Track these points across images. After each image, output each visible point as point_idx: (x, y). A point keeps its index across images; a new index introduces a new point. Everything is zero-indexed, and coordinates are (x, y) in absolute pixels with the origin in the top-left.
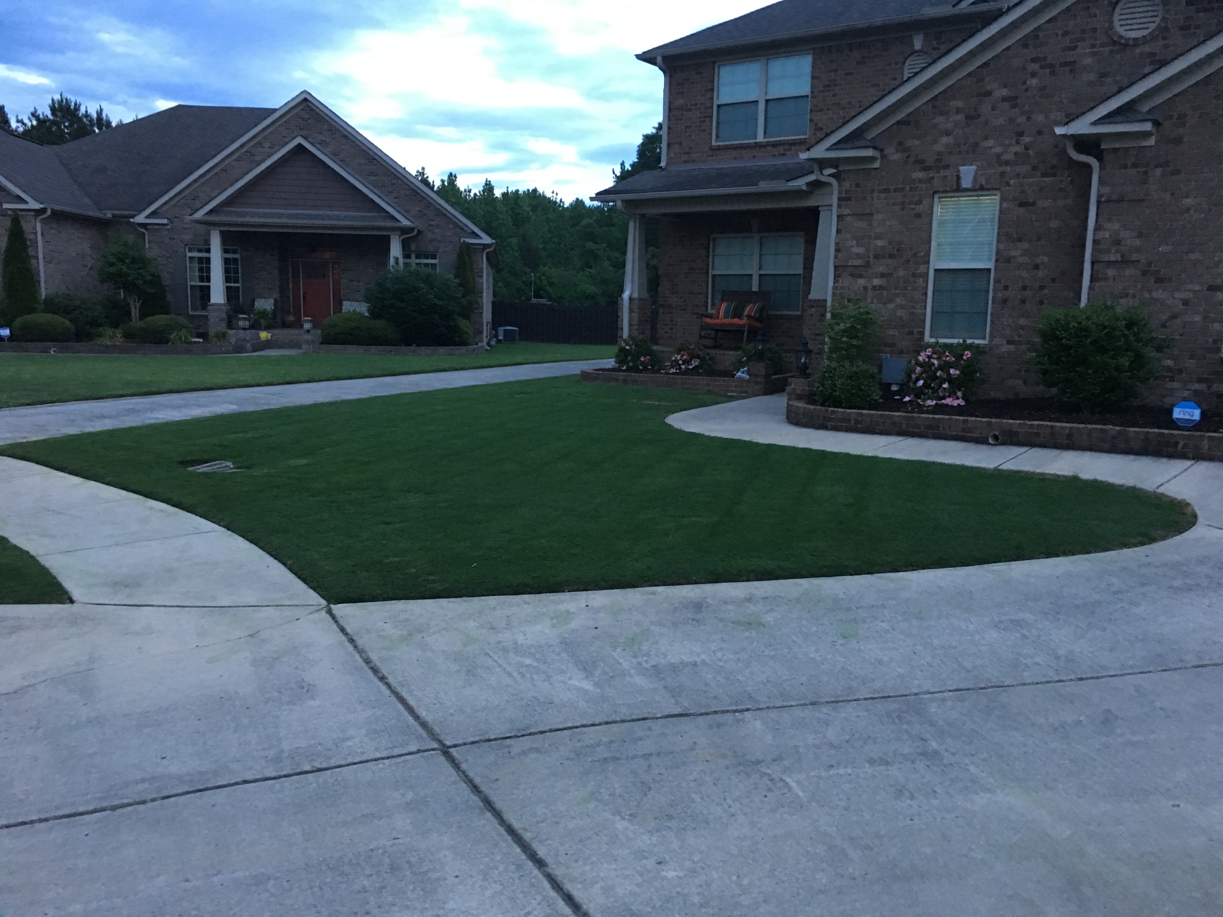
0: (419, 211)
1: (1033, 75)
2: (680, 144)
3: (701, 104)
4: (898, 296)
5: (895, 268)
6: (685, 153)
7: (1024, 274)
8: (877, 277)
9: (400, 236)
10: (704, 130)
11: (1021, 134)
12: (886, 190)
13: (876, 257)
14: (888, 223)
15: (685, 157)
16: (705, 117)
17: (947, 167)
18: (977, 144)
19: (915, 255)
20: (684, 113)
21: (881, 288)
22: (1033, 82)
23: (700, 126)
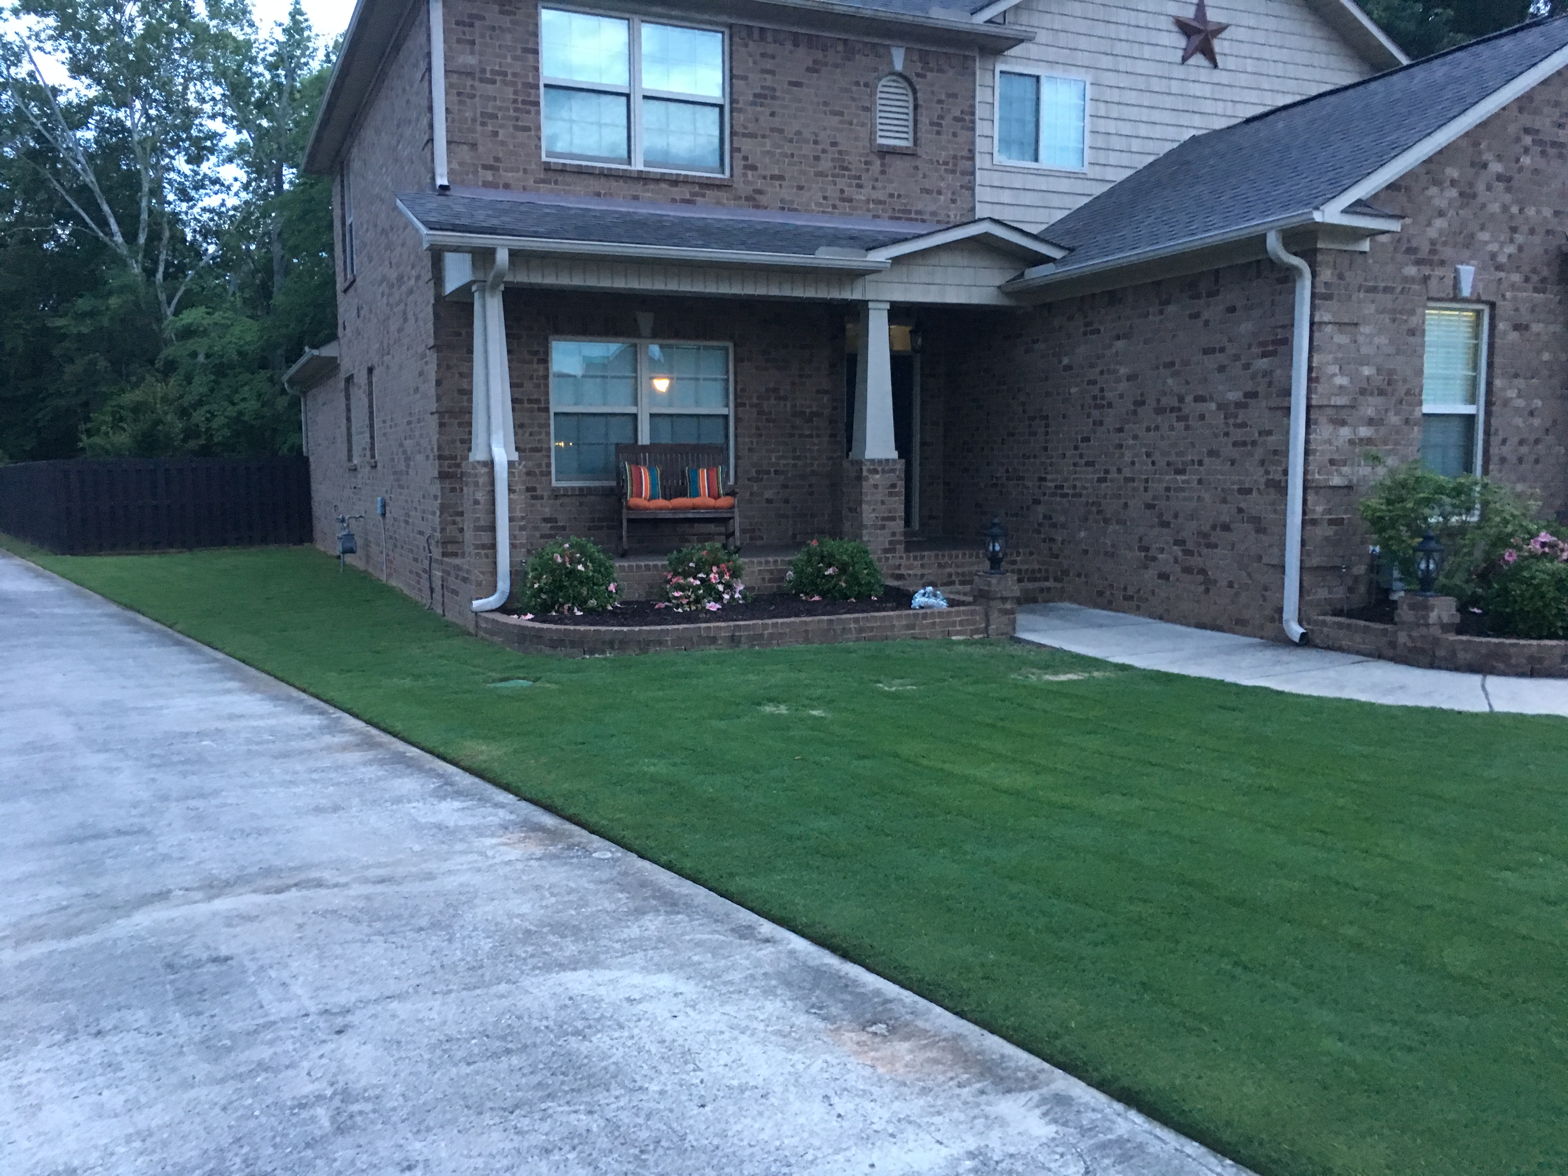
1: (1526, 151)
2: (474, 146)
3: (515, 75)
5: (1386, 411)
6: (485, 167)
7: (1521, 422)
8: (1363, 425)
10: (527, 129)
11: (1514, 230)
12: (1373, 290)
13: (1363, 392)
14: (1376, 340)
15: (489, 176)
16: (524, 102)
17: (1442, 263)
18: (1472, 236)
20: (477, 84)
21: (1369, 441)
22: (1526, 160)
23: (517, 119)
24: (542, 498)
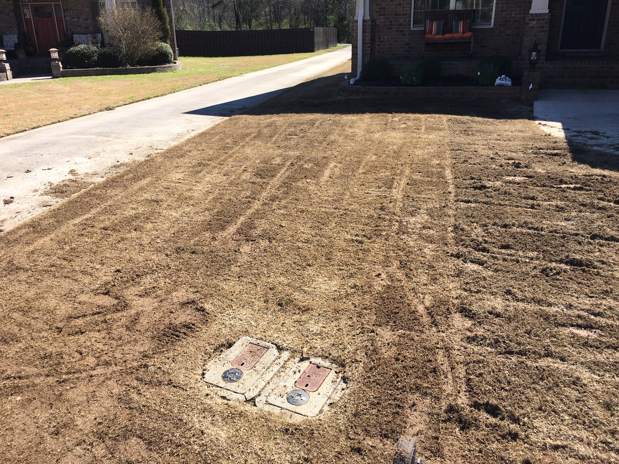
24: (405, 35)
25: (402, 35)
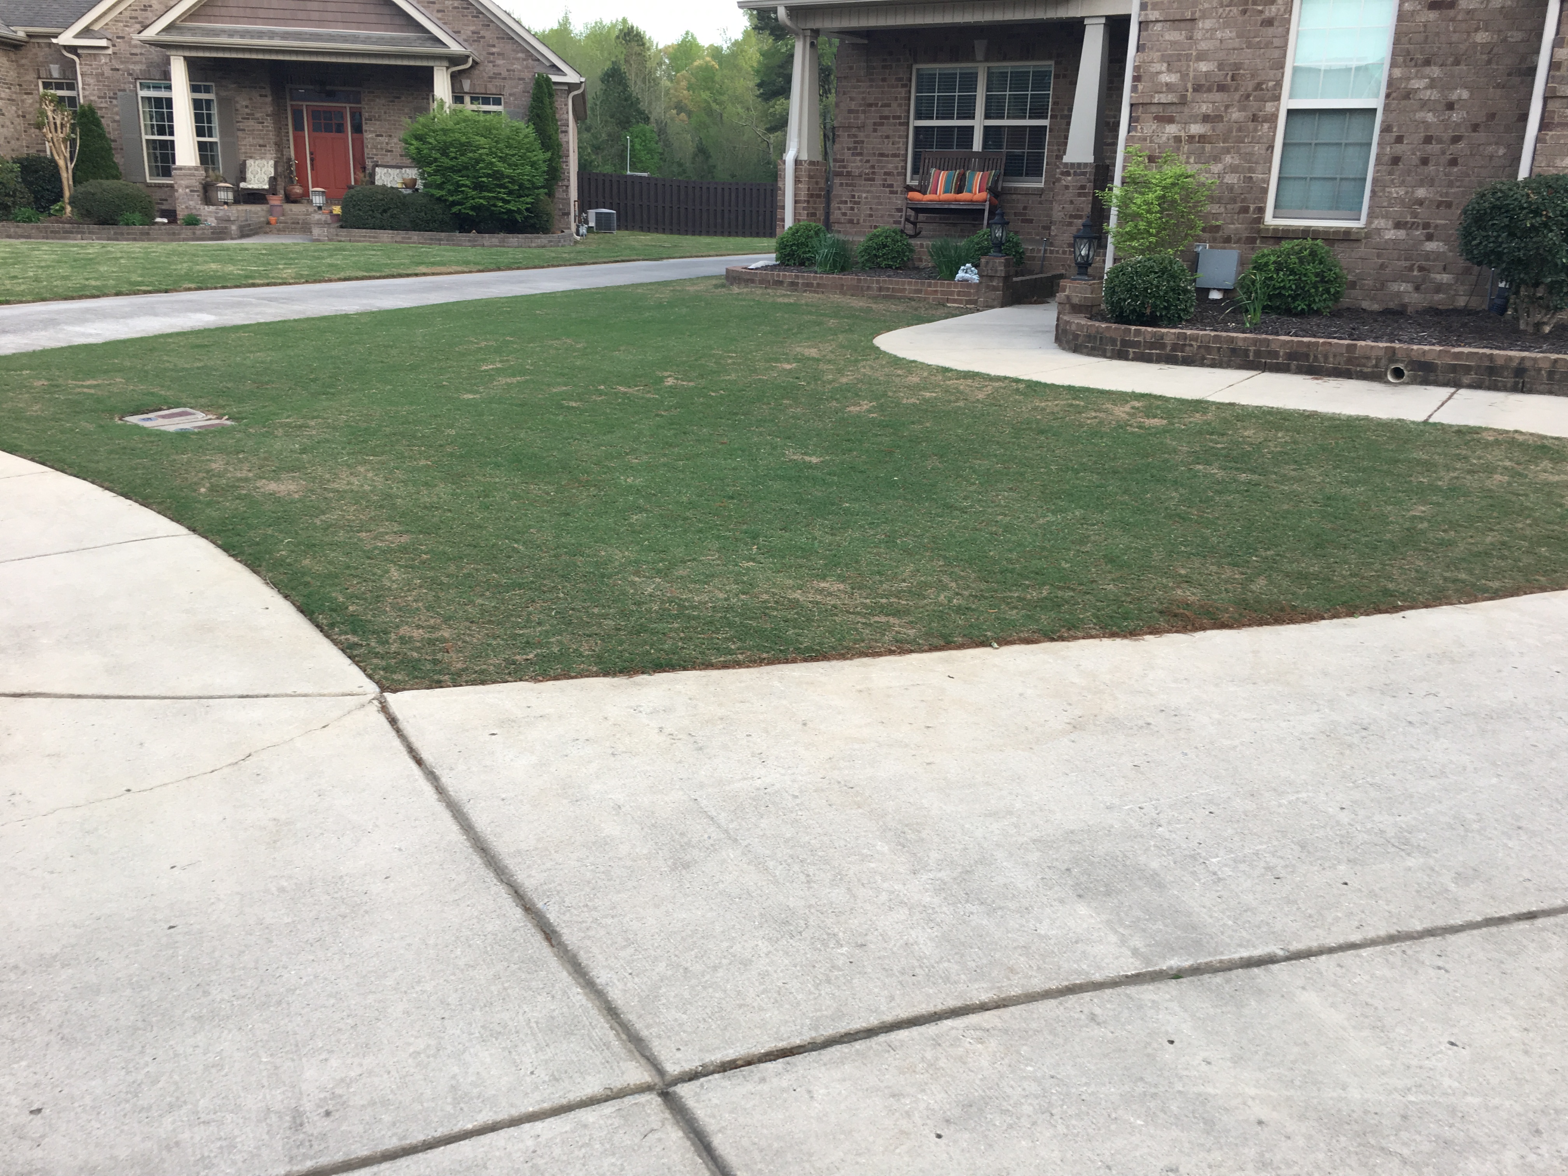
0: (473, 33)
4: (1228, 152)
5: (1227, 107)
7: (1430, 117)
8: (1196, 122)
9: (448, 68)
13: (1197, 89)
14: (1219, 34)
19: (1258, 87)
21: (1202, 138)
25: (892, 192)
